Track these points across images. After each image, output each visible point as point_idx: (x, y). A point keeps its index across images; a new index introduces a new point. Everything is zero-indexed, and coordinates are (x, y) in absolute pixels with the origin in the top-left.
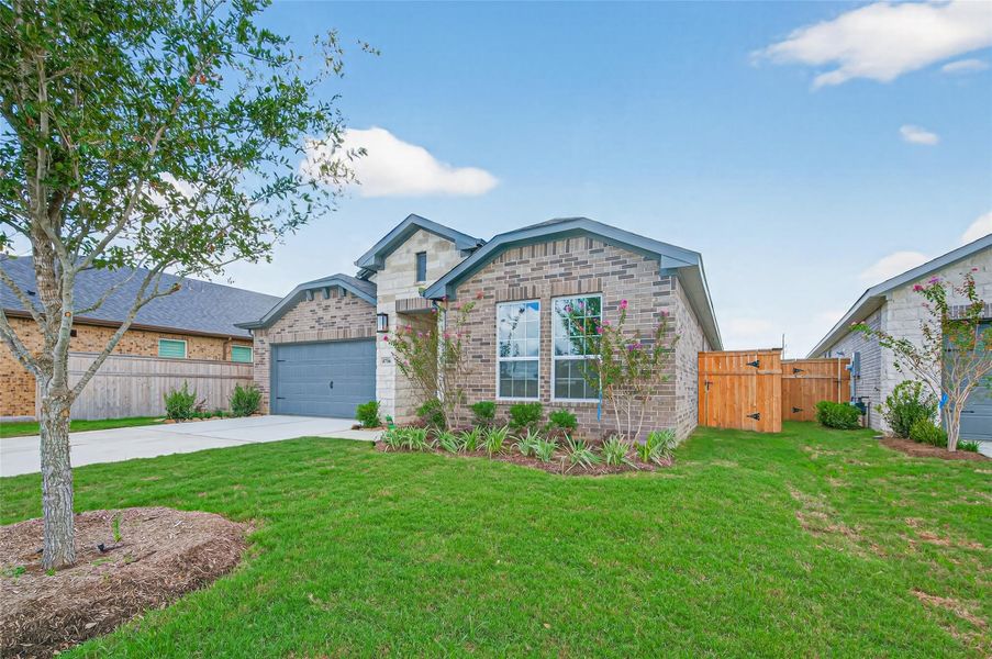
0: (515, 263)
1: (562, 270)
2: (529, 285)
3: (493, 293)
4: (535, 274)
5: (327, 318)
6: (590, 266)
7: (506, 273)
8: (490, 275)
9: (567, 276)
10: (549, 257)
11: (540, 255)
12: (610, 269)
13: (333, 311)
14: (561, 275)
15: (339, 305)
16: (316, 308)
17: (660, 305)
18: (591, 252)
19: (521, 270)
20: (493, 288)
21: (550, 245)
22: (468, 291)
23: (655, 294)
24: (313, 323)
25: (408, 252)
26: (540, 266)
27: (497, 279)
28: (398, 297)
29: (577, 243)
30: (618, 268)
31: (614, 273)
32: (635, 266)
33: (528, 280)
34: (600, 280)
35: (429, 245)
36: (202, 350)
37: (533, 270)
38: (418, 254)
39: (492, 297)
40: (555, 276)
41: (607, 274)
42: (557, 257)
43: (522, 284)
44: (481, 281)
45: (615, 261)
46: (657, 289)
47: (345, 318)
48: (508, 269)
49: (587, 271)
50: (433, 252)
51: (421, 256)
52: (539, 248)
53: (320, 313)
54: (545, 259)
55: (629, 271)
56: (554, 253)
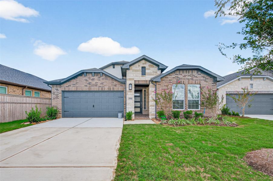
0: (178, 74)
1: (191, 78)
2: (182, 80)
3: (172, 81)
4: (184, 78)
5: (94, 82)
6: (198, 78)
7: (175, 76)
8: (171, 77)
9: (192, 79)
10: (188, 74)
11: (185, 73)
12: (202, 79)
13: (96, 81)
14: (191, 79)
15: (99, 79)
16: (88, 79)
17: (213, 88)
18: (198, 74)
19: (180, 76)
20: (172, 80)
21: (188, 71)
22: (164, 80)
23: (212, 86)
24: (87, 84)
25: (139, 66)
26: (185, 76)
27: (173, 78)
28: (135, 79)
29: (194, 72)
30: (204, 79)
31: (203, 80)
32: (208, 79)
33: (182, 79)
34: (200, 81)
35: (147, 65)
36: (14, 91)
37: (183, 77)
38: (142, 67)
39: (171, 82)
40: (189, 79)
41: (202, 80)
42: (189, 74)
43: (180, 80)
44: (168, 78)
45: (204, 77)
46: (213, 85)
47: (102, 84)
48: (176, 75)
49: (197, 79)
50: (148, 67)
51: (143, 68)
52: (184, 71)
53: (90, 81)
54: (186, 74)
55: (207, 80)
56: (189, 73)
